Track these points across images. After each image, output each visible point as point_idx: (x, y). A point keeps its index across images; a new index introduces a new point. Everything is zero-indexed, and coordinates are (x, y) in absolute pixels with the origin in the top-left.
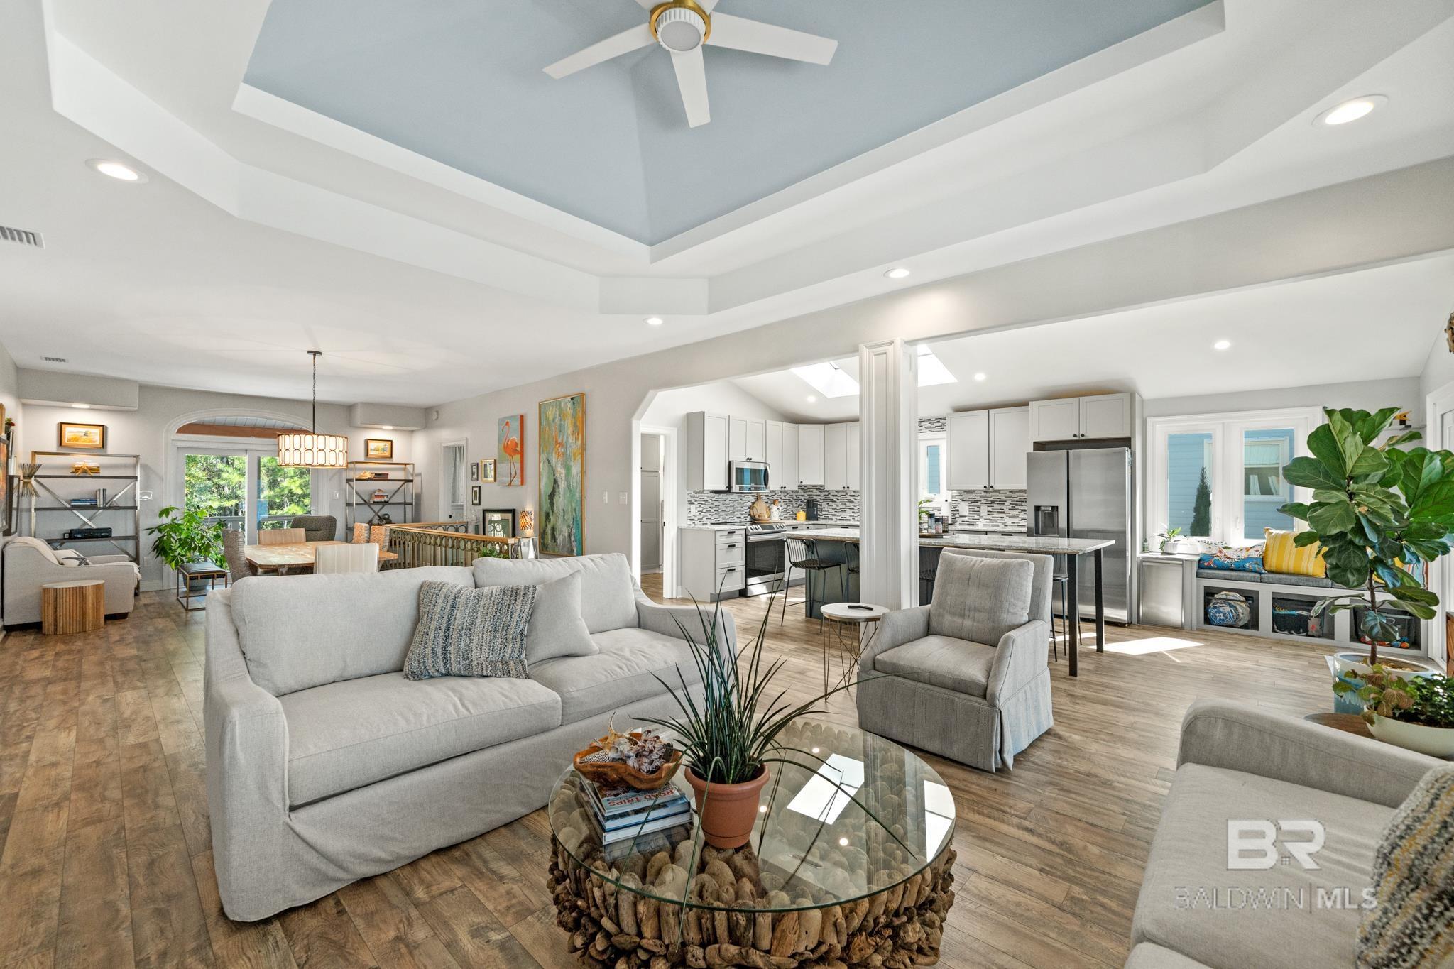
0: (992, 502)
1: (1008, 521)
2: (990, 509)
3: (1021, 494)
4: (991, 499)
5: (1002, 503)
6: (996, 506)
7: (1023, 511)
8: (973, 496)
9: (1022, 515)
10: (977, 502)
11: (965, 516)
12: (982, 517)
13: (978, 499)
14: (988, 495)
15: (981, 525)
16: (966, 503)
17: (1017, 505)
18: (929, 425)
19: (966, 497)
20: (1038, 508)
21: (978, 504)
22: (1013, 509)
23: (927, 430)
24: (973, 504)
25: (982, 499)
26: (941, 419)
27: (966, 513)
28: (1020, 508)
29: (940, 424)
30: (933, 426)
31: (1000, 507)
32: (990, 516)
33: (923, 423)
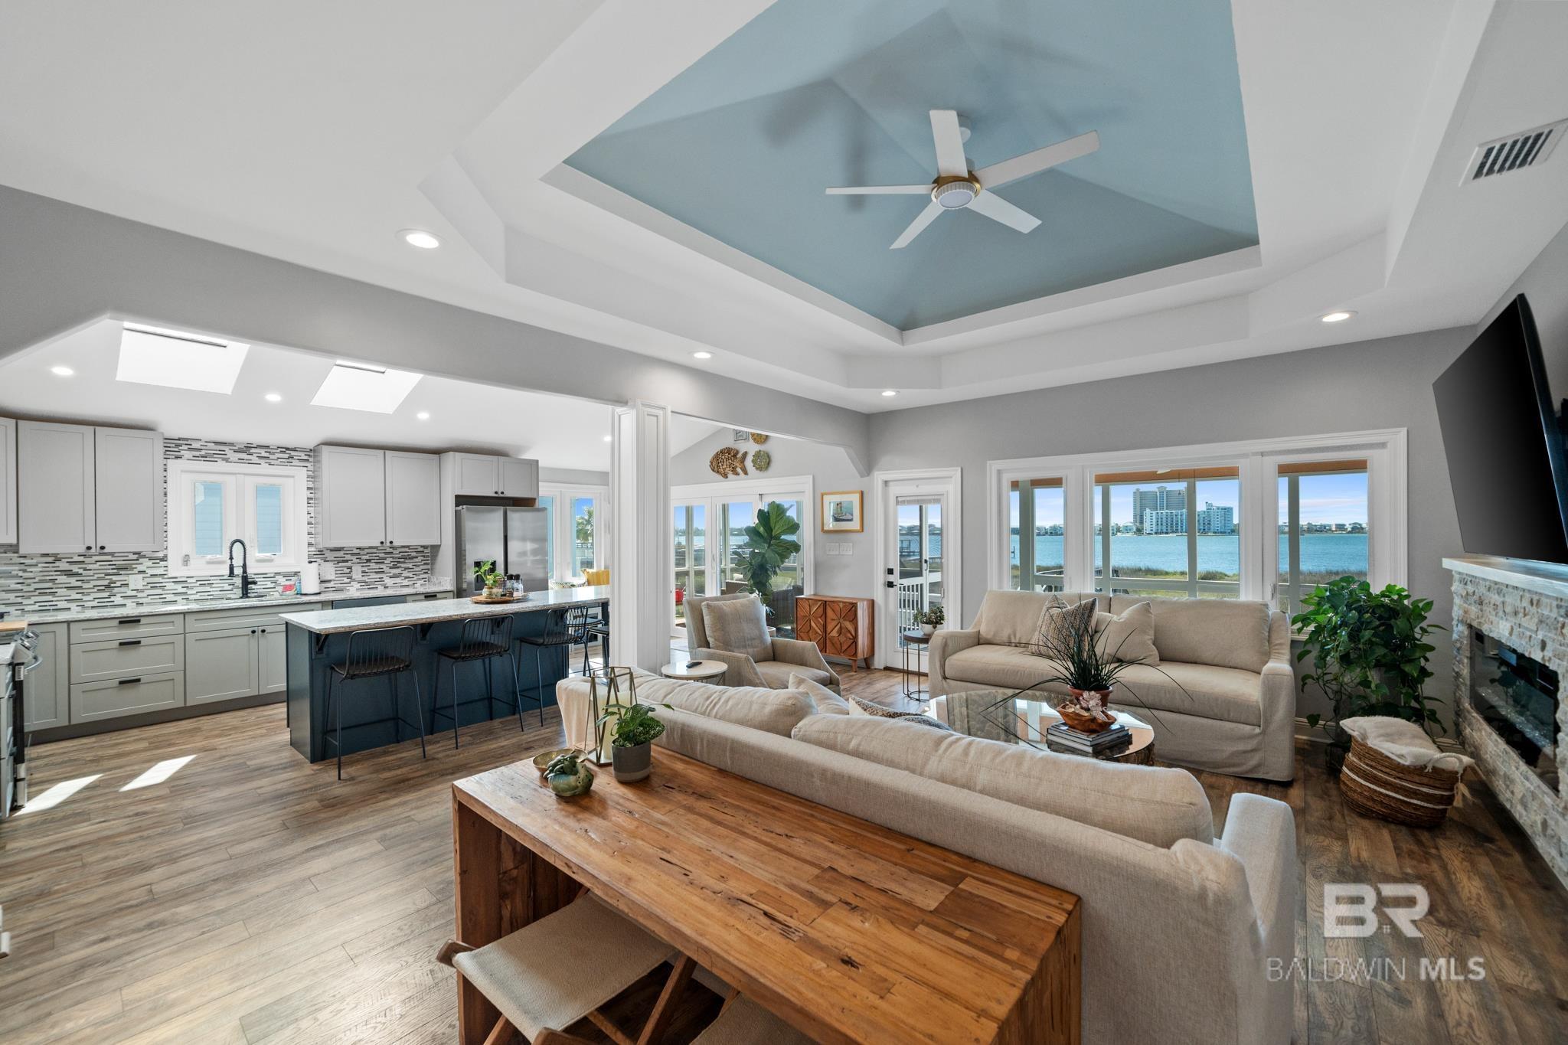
0: (368, 561)
1: (389, 582)
2: (365, 569)
3: (403, 550)
4: (367, 557)
5: (380, 561)
6: (373, 565)
7: (406, 569)
8: (341, 554)
9: (406, 573)
10: (347, 561)
11: (330, 581)
12: (354, 580)
13: (348, 557)
14: (361, 552)
15: (354, 592)
16: (330, 565)
17: (399, 562)
18: (267, 455)
19: (330, 555)
20: (478, 564)
21: (349, 564)
22: (395, 567)
23: (262, 461)
24: (340, 564)
25: (354, 558)
26: (288, 449)
27: (332, 577)
28: (403, 565)
29: (286, 456)
30: (271, 457)
31: (378, 566)
32: (365, 578)
33: (252, 451)
